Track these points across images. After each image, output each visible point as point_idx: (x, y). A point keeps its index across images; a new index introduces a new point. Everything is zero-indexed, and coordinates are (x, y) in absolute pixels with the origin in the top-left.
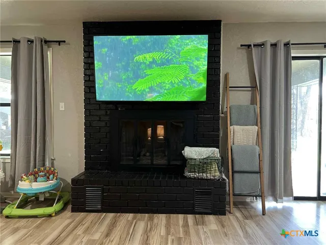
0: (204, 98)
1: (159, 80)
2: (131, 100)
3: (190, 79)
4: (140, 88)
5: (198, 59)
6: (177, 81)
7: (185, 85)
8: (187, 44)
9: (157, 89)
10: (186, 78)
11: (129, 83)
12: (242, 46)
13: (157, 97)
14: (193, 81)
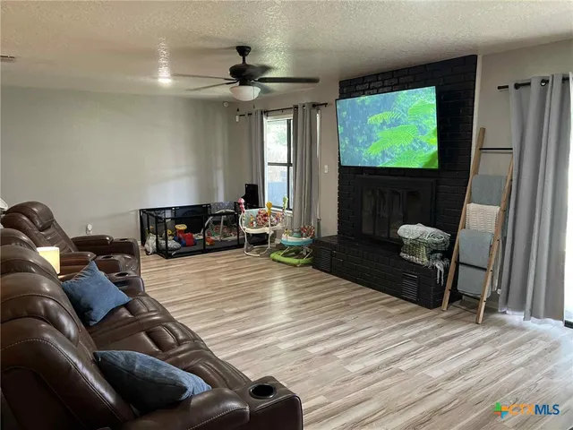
0: (435, 166)
1: (389, 144)
2: (367, 165)
3: (421, 142)
4: (373, 153)
5: (426, 117)
6: (406, 144)
7: (414, 148)
8: (414, 101)
9: (389, 153)
10: (415, 140)
11: (365, 147)
12: (499, 88)
13: (389, 162)
14: (422, 144)
